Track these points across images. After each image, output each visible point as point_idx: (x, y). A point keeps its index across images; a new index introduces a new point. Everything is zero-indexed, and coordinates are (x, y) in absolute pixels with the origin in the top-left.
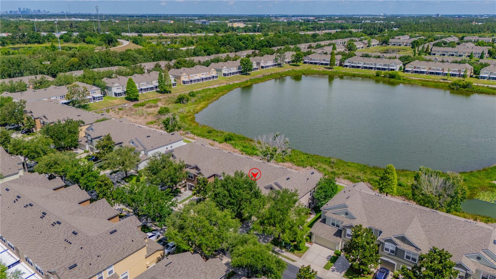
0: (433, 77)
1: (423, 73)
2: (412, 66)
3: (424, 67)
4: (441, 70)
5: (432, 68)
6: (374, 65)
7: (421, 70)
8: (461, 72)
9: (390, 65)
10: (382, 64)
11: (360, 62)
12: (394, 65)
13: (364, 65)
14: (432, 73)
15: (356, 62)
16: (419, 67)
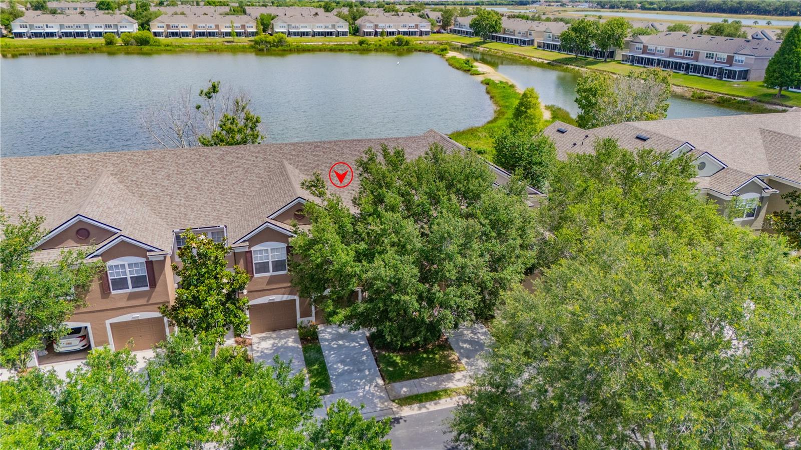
0: (205, 40)
1: (187, 36)
2: (162, 25)
3: (184, 25)
4: (214, 27)
5: (199, 25)
6: (85, 28)
7: (181, 31)
8: (246, 28)
9: (119, 25)
10: (102, 25)
11: (49, 25)
12: (126, 24)
13: (61, 29)
14: (202, 34)
15: (41, 25)
16: (176, 24)
